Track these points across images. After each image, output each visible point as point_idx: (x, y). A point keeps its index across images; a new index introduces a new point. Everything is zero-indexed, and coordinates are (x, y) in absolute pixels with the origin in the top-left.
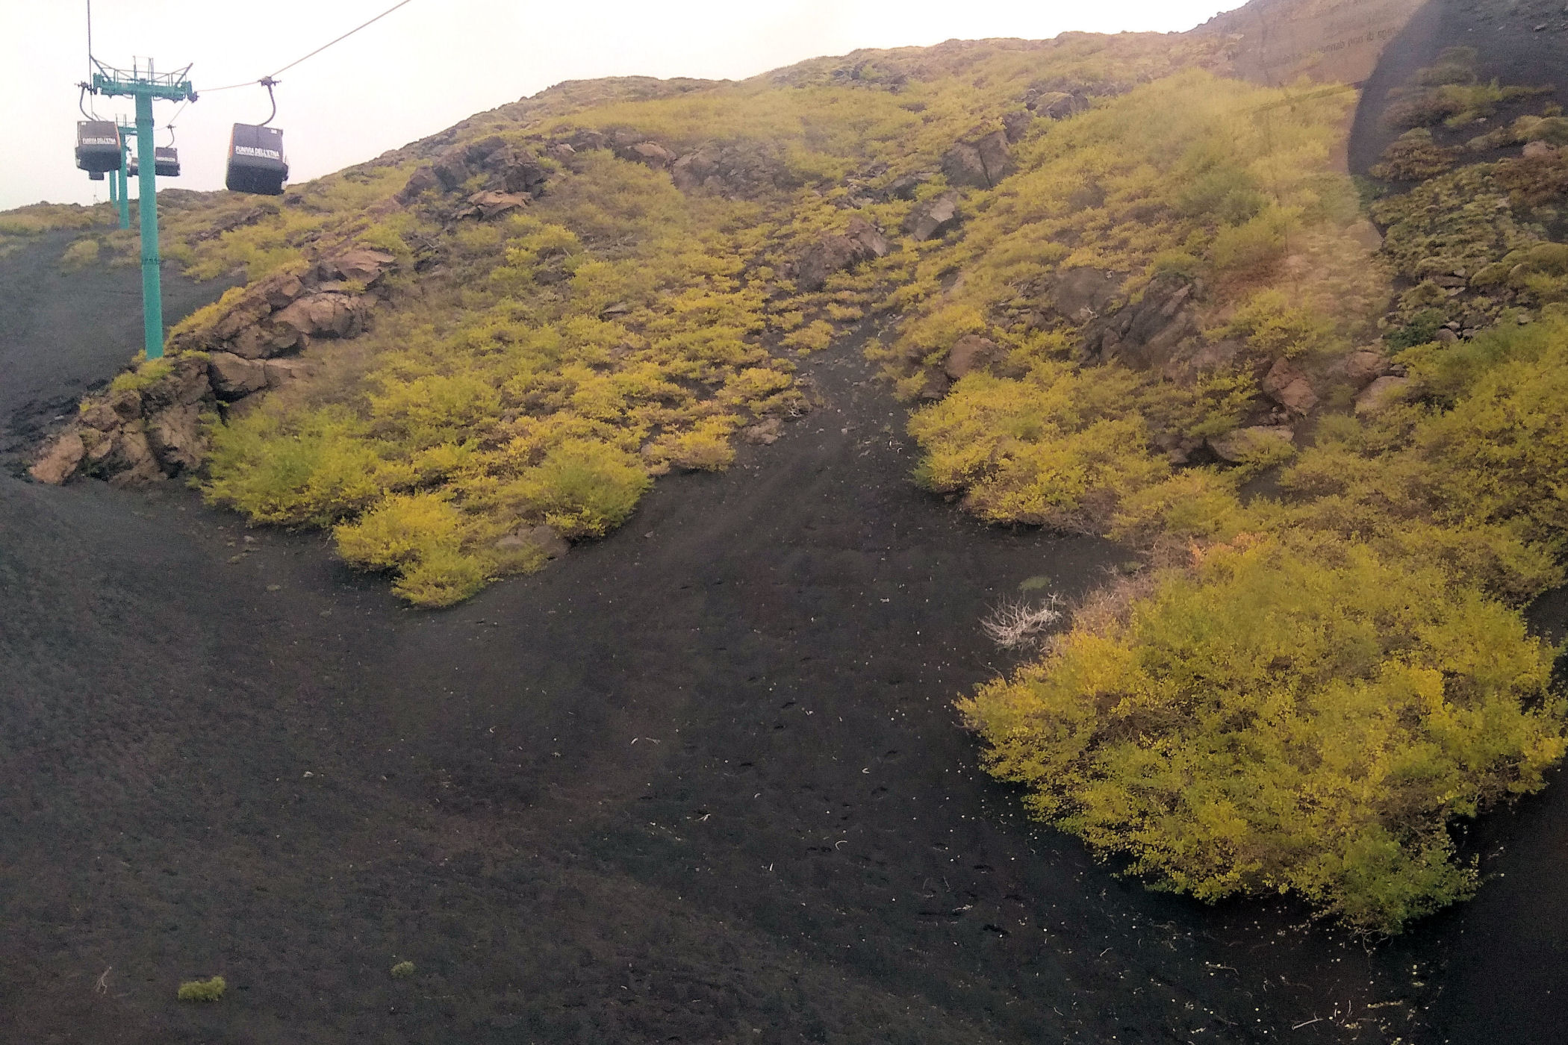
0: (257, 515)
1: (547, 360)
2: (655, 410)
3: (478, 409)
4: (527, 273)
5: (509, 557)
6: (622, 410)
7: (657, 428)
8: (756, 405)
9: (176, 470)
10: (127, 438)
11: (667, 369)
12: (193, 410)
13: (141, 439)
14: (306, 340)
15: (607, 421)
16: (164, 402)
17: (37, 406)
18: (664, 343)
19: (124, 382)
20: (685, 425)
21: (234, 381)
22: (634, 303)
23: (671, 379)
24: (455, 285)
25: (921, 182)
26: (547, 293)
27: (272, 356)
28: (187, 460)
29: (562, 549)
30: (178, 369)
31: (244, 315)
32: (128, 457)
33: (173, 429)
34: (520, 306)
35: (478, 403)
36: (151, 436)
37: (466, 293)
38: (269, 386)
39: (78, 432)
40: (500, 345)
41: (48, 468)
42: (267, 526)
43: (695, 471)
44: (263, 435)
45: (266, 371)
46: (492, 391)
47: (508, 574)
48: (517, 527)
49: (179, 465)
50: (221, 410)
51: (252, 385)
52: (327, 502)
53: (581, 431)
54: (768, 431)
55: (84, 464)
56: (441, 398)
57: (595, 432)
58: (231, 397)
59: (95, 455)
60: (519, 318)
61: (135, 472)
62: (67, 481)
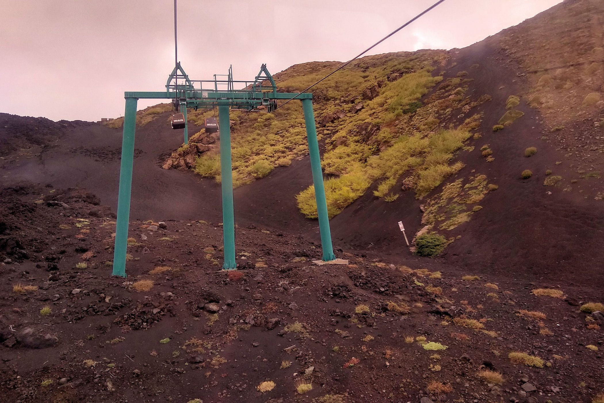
0: (204, 175)
1: (262, 144)
2: (280, 154)
3: (246, 154)
4: (262, 124)
5: (245, 181)
6: (273, 154)
7: (279, 158)
8: (299, 153)
9: (190, 167)
10: (180, 161)
11: (285, 145)
12: (193, 155)
13: (183, 161)
14: (216, 140)
15: (270, 156)
16: (188, 154)
17: (164, 155)
18: (287, 140)
19: (180, 149)
20: (284, 157)
21: (201, 149)
22: (283, 131)
23: (286, 148)
24: (247, 127)
25: (357, 99)
26: (266, 129)
27: (209, 144)
28: (192, 165)
29: (255, 180)
30: (190, 147)
31: (204, 135)
32: (180, 165)
33: (189, 159)
34: (259, 132)
35: (247, 153)
36: (185, 160)
37: (249, 129)
38: (208, 150)
39: (172, 159)
40: (253, 141)
41: (166, 166)
42: (205, 177)
43: (283, 166)
44: (206, 160)
45: (208, 147)
46: (249, 150)
47: (244, 184)
48: (247, 176)
49: (190, 166)
50: (199, 156)
51: (205, 150)
52: (216, 172)
53: (264, 158)
54: (300, 158)
55: (172, 166)
56: (239, 152)
57: (266, 159)
58: (201, 153)
59: (174, 164)
60: (258, 135)
61: (182, 168)
62: (169, 169)
